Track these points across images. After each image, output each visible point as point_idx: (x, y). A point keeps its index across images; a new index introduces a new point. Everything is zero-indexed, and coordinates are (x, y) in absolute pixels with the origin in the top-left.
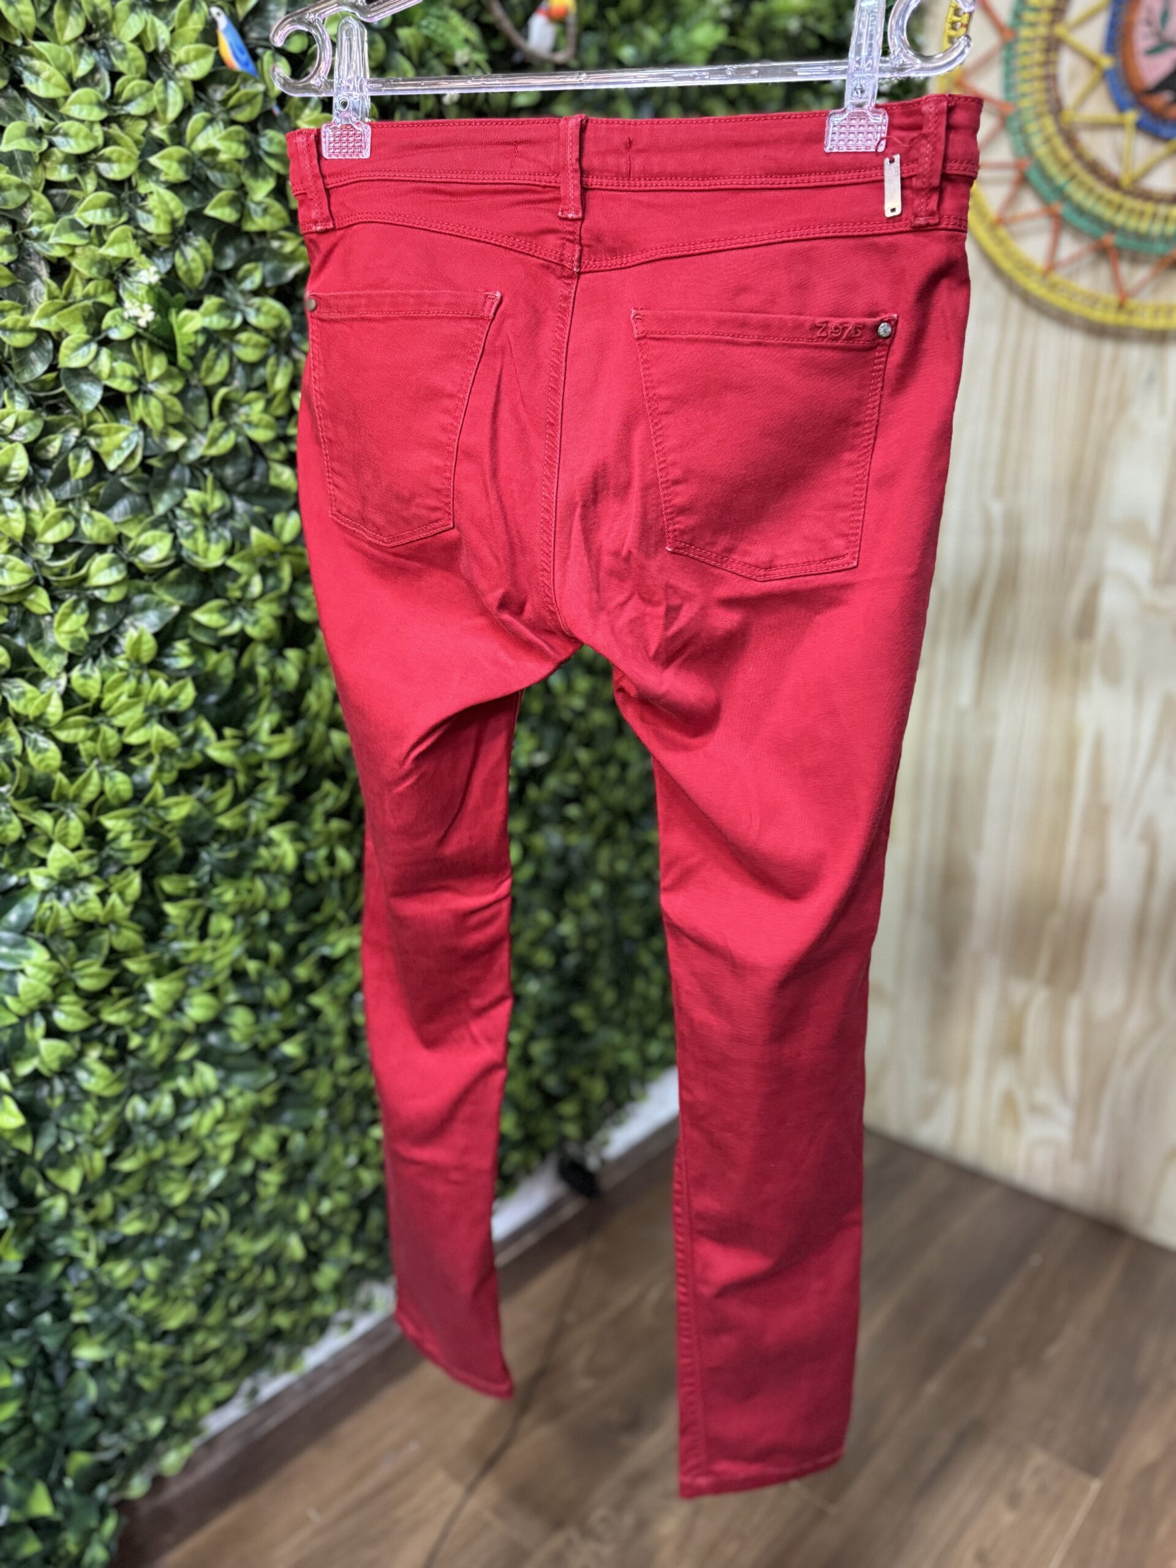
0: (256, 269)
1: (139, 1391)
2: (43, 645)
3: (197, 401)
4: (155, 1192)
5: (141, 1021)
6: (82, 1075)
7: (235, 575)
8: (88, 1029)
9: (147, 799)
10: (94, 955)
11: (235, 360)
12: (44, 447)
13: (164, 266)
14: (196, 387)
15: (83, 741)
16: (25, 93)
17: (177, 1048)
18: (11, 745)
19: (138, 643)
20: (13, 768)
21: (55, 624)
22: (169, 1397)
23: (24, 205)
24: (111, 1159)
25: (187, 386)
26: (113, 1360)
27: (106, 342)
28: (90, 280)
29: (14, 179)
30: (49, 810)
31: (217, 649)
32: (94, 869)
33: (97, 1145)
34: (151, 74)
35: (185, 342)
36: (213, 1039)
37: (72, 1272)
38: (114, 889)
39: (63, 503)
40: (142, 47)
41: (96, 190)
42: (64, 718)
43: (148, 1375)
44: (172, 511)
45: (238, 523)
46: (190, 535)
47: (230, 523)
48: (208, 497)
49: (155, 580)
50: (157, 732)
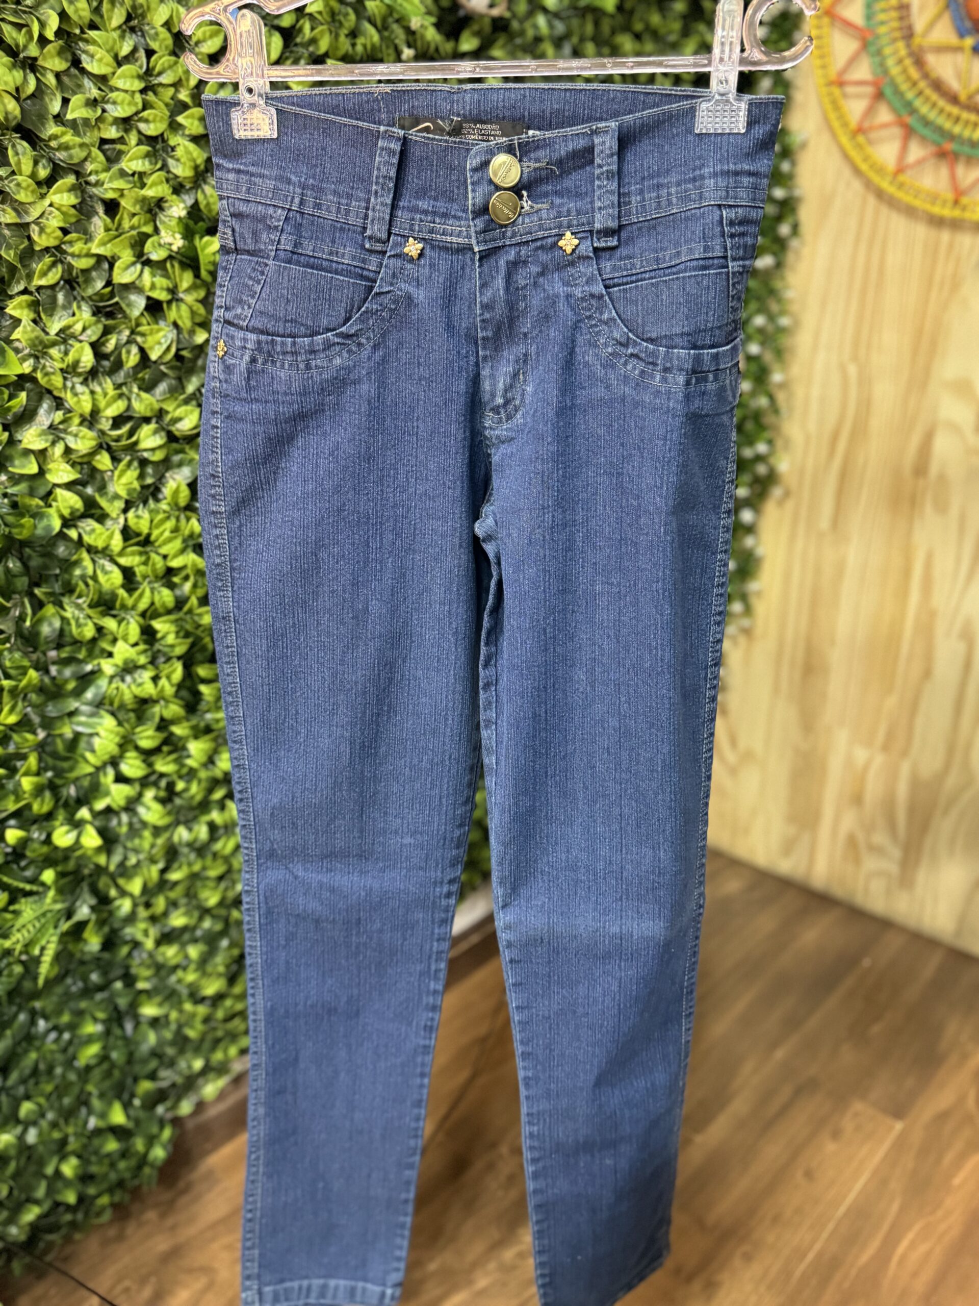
1: (186, 1039)
2: (106, 494)
4: (195, 896)
5: (185, 771)
6: (141, 810)
8: (146, 777)
9: (186, 608)
10: (149, 723)
12: (103, 344)
13: (190, 201)
15: (138, 565)
16: (83, 71)
17: (210, 791)
18: (85, 568)
19: (176, 492)
20: (87, 585)
21: (115, 478)
22: (207, 1045)
23: (85, 159)
24: (163, 871)
25: (208, 294)
26: (166, 1016)
27: (148, 263)
28: (134, 215)
29: (78, 140)
30: (114, 616)
32: (148, 660)
33: (153, 861)
34: (177, 51)
35: (207, 261)
37: (136, 953)
38: (163, 674)
39: (118, 387)
40: (169, 30)
41: (138, 145)
42: (124, 548)
43: (192, 1027)
44: (199, 390)
49: (188, 443)
50: (191, 559)
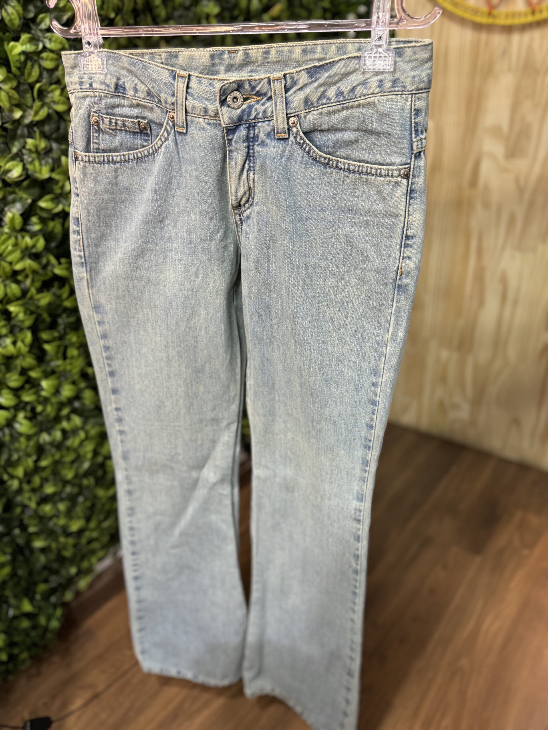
0: (46, 17)
1: (64, 558)
3: (25, 92)
4: (58, 474)
5: (41, 399)
6: (17, 426)
7: (57, 182)
8: (17, 405)
9: (29, 296)
10: (14, 371)
11: (42, 69)
14: (24, 84)
17: (60, 410)
19: (12, 220)
22: (77, 559)
24: (36, 462)
25: (19, 84)
26: (50, 546)
31: (53, 219)
32: (8, 331)
33: (29, 455)
35: (14, 60)
36: (77, 404)
37: (25, 512)
38: (19, 339)
43: (67, 551)
44: (20, 150)
45: (55, 155)
46: (32, 162)
47: (51, 155)
48: (38, 142)
49: (17, 187)
50: (28, 263)
